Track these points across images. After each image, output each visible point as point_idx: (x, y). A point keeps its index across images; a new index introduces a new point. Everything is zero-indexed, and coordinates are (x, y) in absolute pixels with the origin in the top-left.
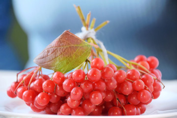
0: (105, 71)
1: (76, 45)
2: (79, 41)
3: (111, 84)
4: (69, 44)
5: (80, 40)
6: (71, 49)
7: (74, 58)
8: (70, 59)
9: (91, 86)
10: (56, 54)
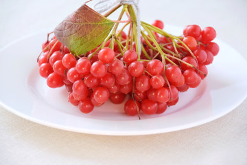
0: (113, 65)
1: (94, 23)
2: (98, 18)
3: (123, 78)
4: (85, 21)
5: (101, 17)
6: (87, 28)
7: (89, 39)
8: (85, 40)
9: (95, 81)
10: (71, 30)
